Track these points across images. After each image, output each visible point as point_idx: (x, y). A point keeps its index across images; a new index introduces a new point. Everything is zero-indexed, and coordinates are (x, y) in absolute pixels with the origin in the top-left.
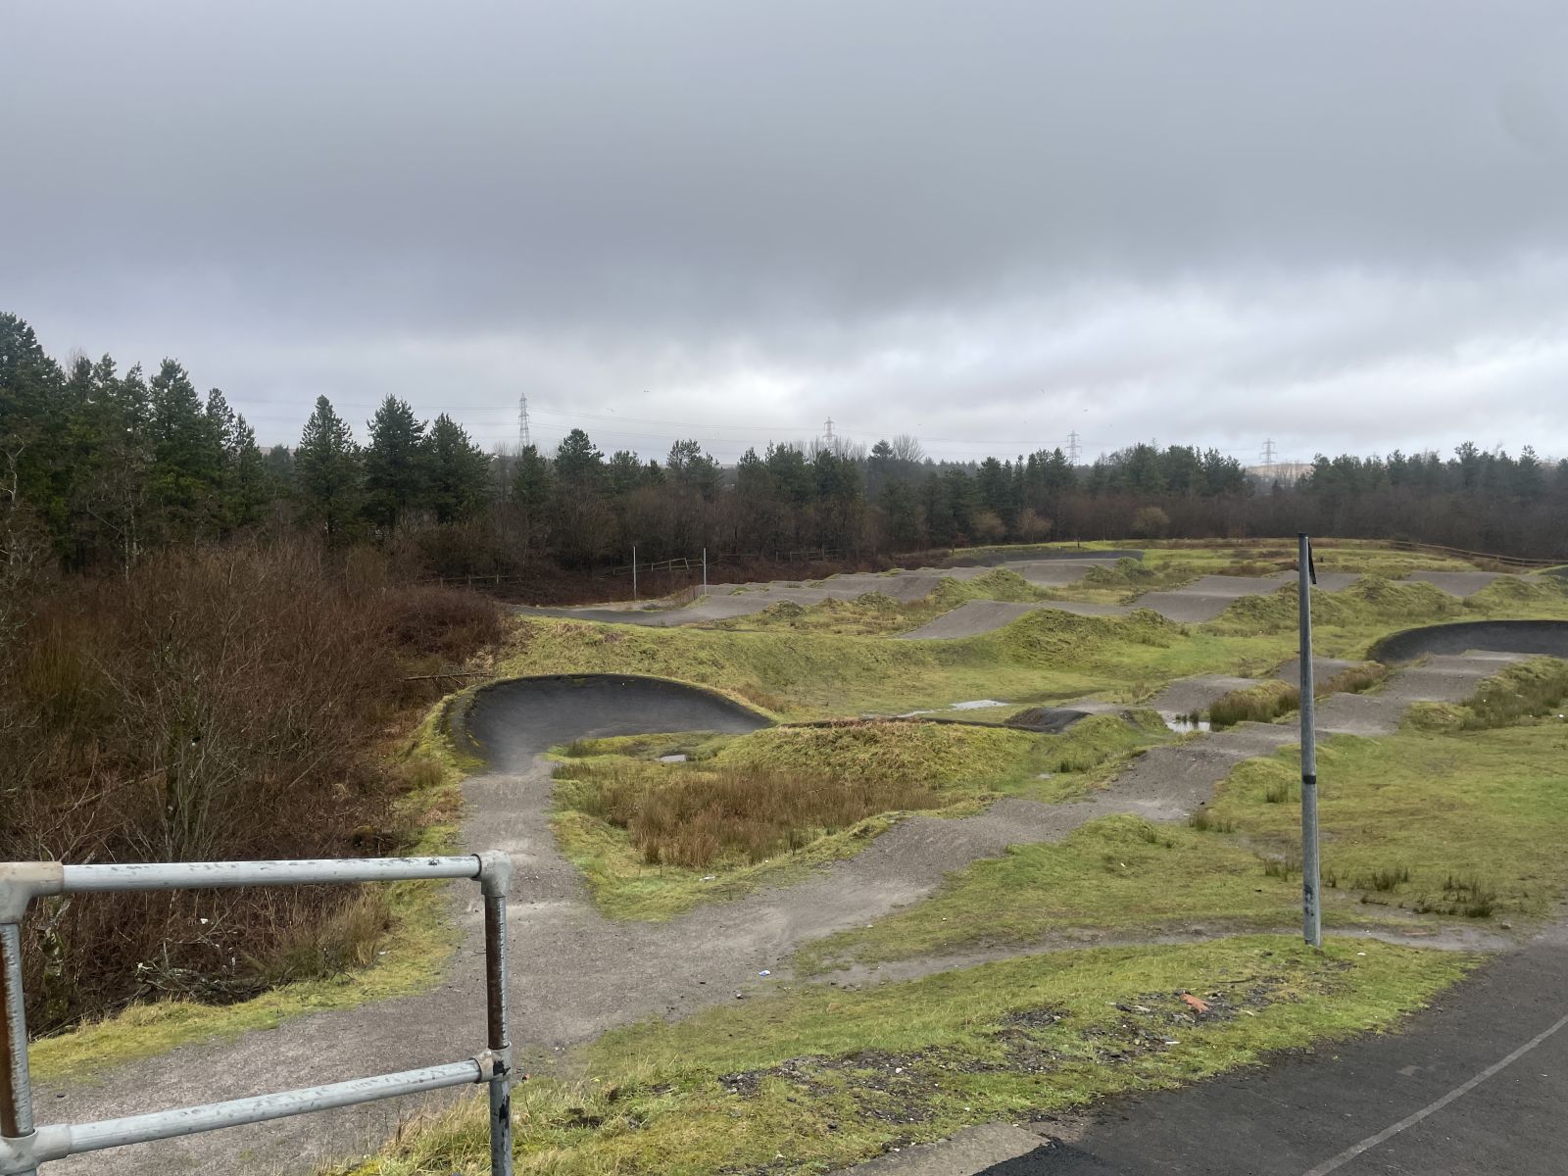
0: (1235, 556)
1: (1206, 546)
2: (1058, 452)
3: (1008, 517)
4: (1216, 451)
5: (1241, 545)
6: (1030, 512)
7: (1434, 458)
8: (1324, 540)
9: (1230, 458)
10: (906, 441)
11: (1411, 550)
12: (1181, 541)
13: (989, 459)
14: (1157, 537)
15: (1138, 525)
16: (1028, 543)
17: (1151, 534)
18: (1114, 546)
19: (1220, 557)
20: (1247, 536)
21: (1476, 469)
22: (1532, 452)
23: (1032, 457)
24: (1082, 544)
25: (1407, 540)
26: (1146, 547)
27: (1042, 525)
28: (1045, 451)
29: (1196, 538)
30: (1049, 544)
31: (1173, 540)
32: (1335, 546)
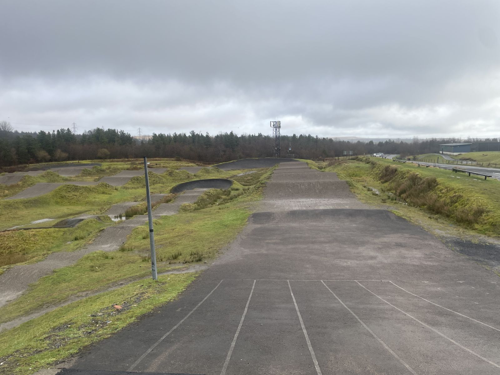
0: (131, 164)
1: (122, 161)
2: (68, 129)
3: (50, 152)
4: (123, 131)
5: (133, 161)
6: (59, 151)
7: (185, 135)
8: (157, 159)
9: (127, 133)
11: (180, 161)
12: (114, 160)
13: (41, 131)
14: (106, 159)
15: (99, 155)
16: (59, 162)
17: (104, 158)
18: (92, 162)
19: (126, 165)
20: (135, 158)
21: (195, 138)
22: (208, 134)
23: (58, 131)
24: (80, 161)
25: (179, 158)
26: (103, 162)
27: (64, 155)
28: (63, 129)
29: (119, 159)
30: (68, 162)
31: (111, 160)
32: (160, 160)
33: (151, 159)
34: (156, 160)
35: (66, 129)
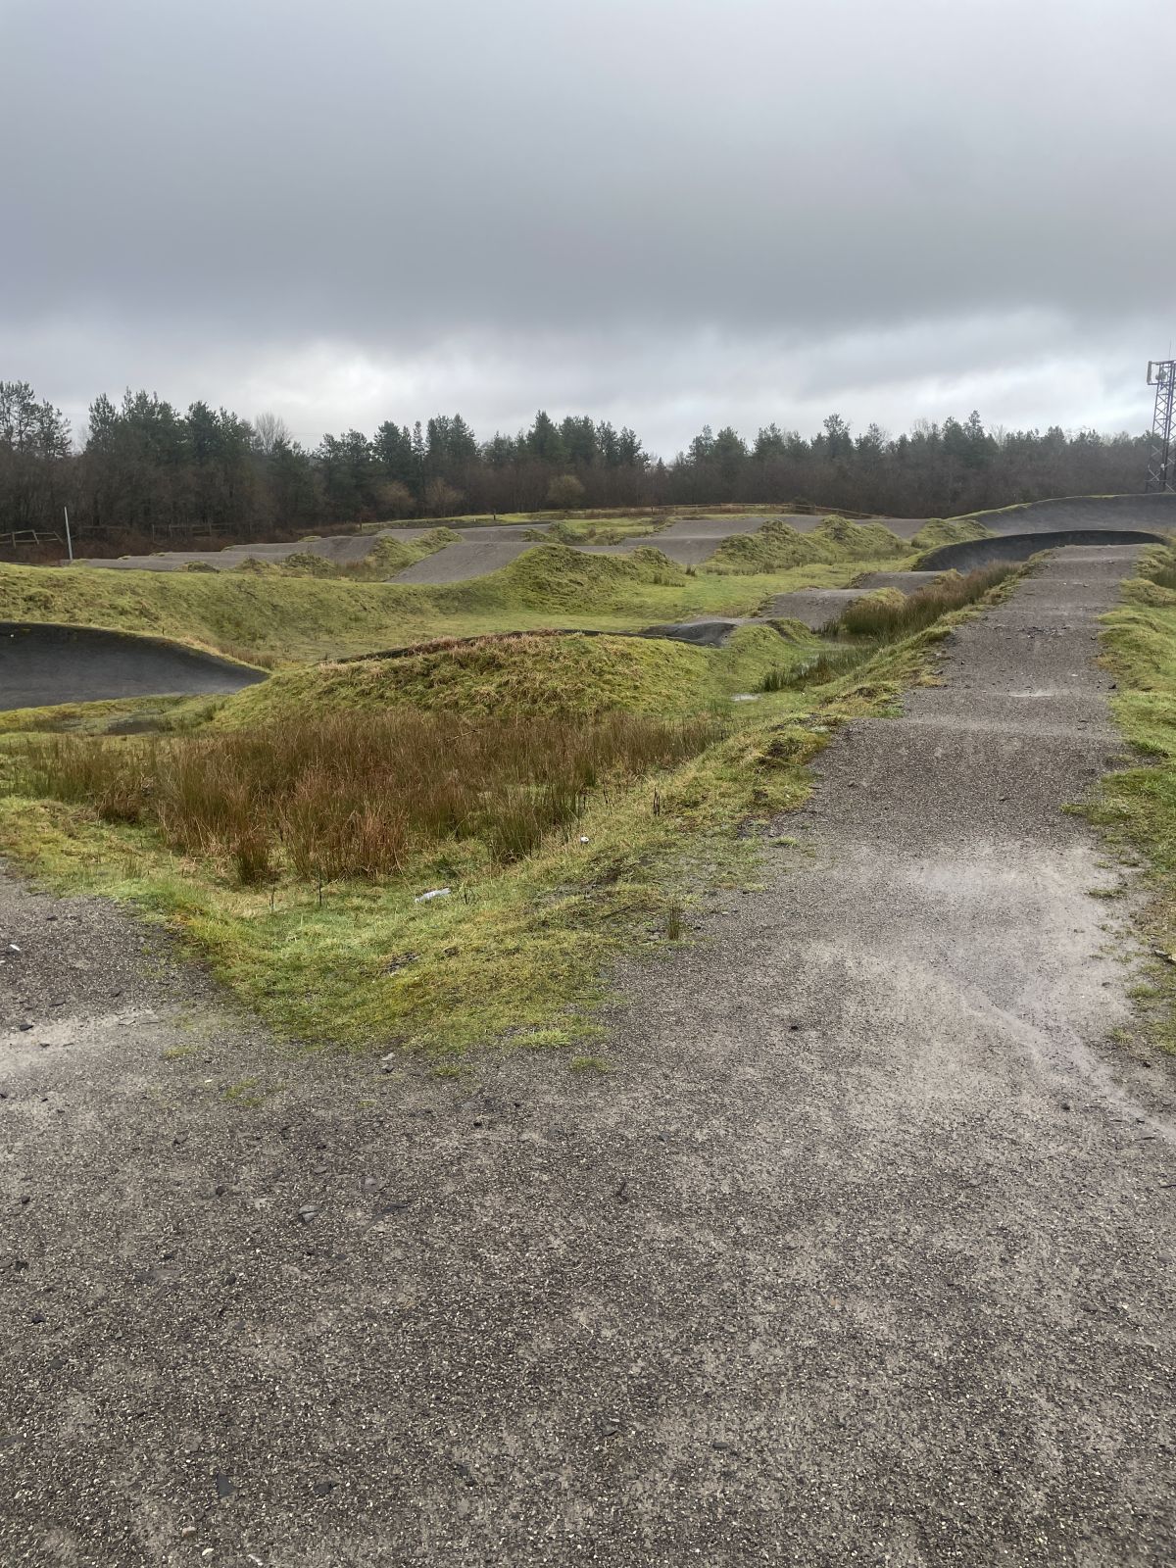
0: (654, 523)
1: (623, 515)
2: (457, 418)
3: (414, 488)
4: (609, 423)
5: (654, 514)
6: (440, 481)
8: (730, 506)
9: (625, 429)
10: (271, 420)
11: (809, 513)
12: (596, 511)
13: (386, 423)
14: (570, 507)
15: (551, 495)
16: (440, 517)
17: (566, 504)
18: (530, 518)
19: (640, 524)
20: (659, 504)
21: (836, 444)
22: (876, 430)
23: (432, 423)
24: (497, 516)
25: (804, 503)
26: (561, 518)
27: (453, 495)
28: (444, 417)
29: (610, 507)
30: (463, 518)
31: (589, 511)
32: (743, 511)
33: (712, 507)
34: (728, 511)
35: (452, 417)
